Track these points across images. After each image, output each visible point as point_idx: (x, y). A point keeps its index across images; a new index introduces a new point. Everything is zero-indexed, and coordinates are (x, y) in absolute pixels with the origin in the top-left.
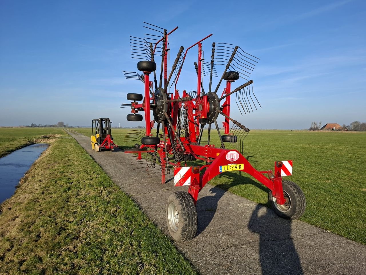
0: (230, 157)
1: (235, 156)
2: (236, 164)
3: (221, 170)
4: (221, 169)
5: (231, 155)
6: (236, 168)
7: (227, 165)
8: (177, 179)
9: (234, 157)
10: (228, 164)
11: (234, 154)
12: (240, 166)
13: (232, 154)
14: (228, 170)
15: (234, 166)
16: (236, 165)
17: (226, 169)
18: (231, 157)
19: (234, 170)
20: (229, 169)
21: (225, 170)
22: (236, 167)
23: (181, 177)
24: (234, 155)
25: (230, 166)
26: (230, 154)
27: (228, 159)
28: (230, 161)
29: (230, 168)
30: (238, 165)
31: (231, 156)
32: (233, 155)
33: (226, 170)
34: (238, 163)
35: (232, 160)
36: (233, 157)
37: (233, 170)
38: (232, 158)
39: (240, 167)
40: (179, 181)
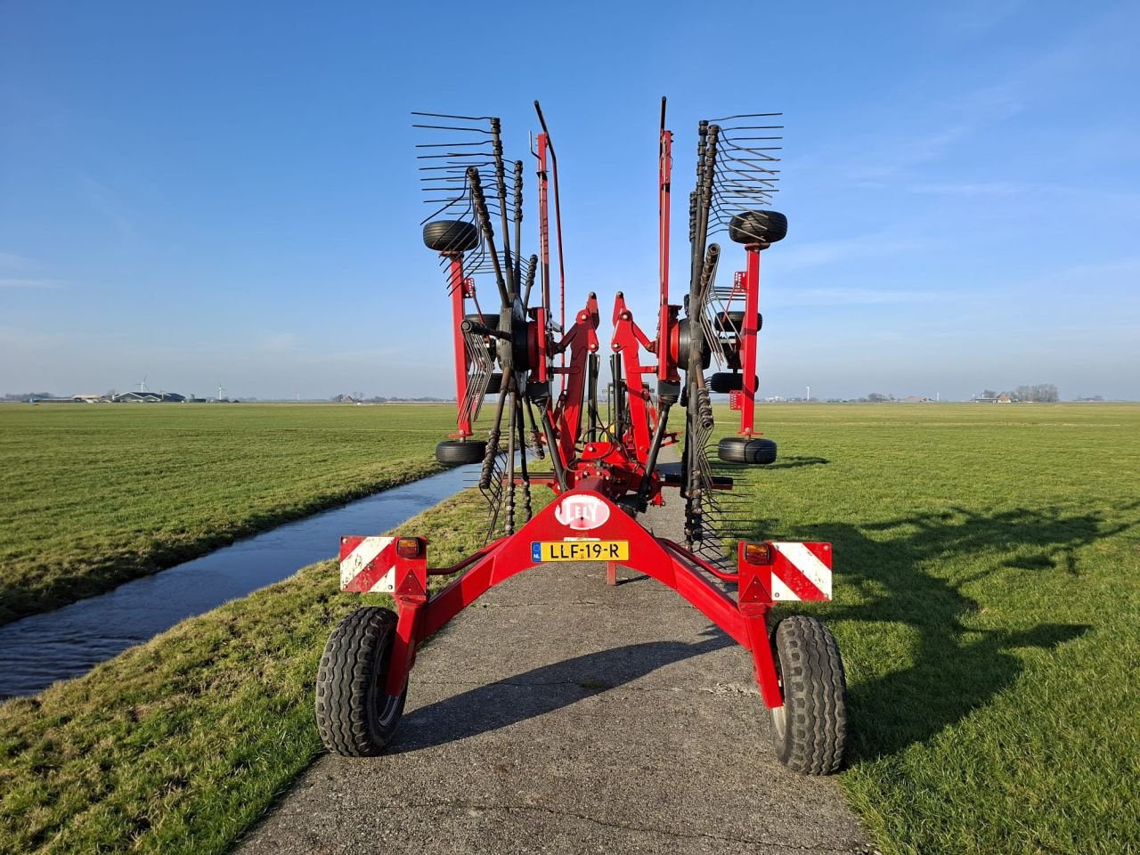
0: (573, 514)
1: (593, 512)
2: (598, 539)
3: (536, 556)
4: (539, 553)
5: (577, 508)
6: (599, 552)
7: (561, 539)
8: (350, 569)
9: (589, 513)
10: (566, 539)
11: (590, 506)
12: (614, 548)
13: (581, 505)
14: (563, 557)
15: (588, 546)
16: (599, 543)
17: (557, 552)
18: (578, 516)
19: (589, 559)
20: (567, 552)
21: (552, 557)
22: (597, 549)
23: (364, 566)
24: (588, 508)
25: (572, 546)
26: (573, 505)
27: (565, 521)
28: (572, 527)
29: (573, 552)
30: (606, 545)
31: (577, 513)
32: (585, 509)
33: (557, 557)
34: (604, 538)
35: (582, 526)
36: (585, 516)
37: (586, 558)
38: (582, 518)
39: (615, 551)
40: (357, 576)
